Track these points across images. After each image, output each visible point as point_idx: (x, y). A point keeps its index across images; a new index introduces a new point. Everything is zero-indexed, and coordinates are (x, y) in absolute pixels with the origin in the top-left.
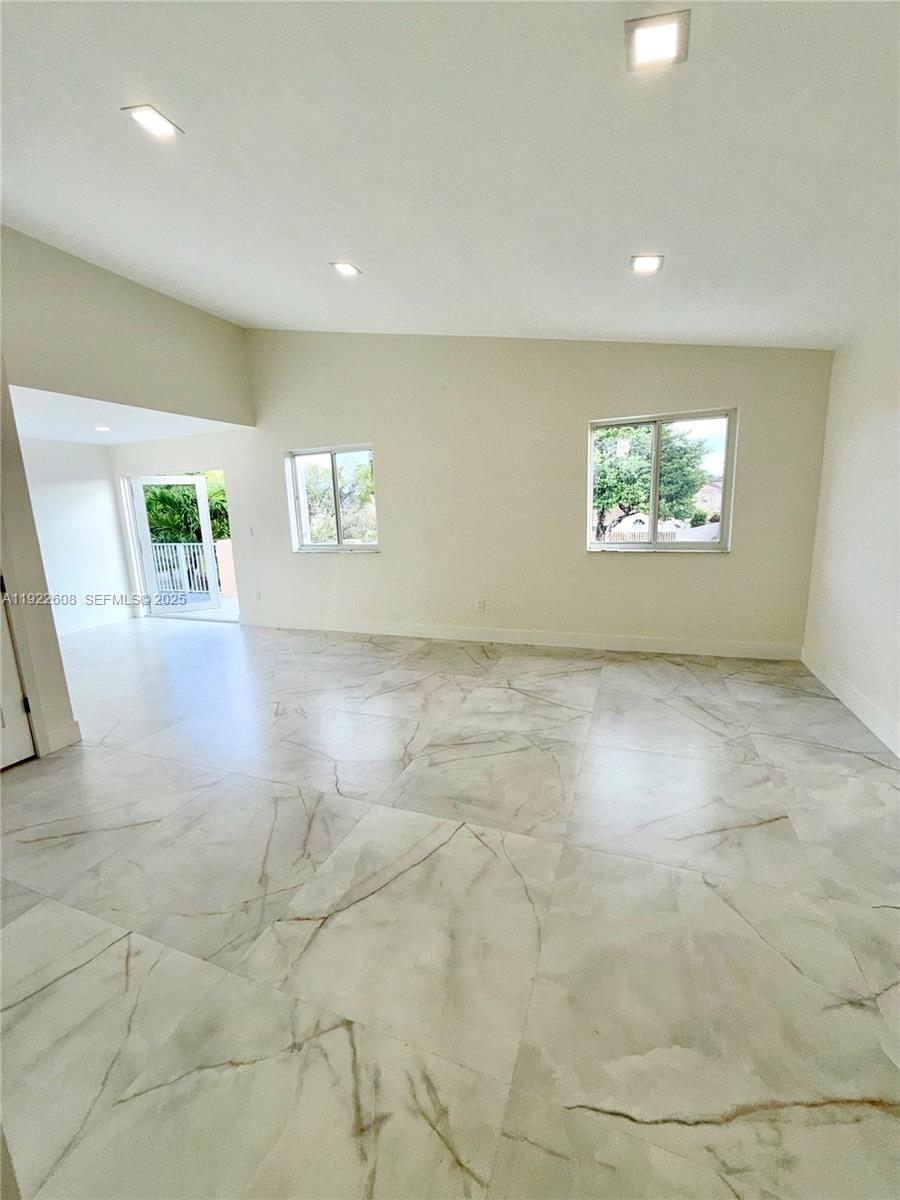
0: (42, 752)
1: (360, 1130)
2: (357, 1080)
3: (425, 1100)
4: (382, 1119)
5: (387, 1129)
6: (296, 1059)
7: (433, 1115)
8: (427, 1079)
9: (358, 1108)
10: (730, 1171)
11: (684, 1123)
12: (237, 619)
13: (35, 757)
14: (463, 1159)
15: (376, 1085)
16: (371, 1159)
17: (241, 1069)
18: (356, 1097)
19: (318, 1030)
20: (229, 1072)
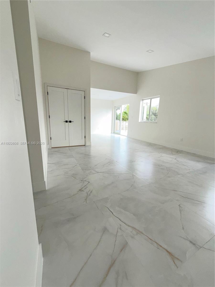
0: (86, 145)
1: (80, 190)
2: (84, 187)
3: (89, 193)
4: (83, 191)
5: (83, 192)
6: (81, 181)
7: (88, 194)
8: (91, 192)
9: (82, 188)
10: (120, 229)
11: (120, 220)
12: (127, 136)
13: (85, 145)
14: (87, 199)
15: (86, 188)
16: (78, 193)
17: (75, 179)
18: (83, 188)
19: (85, 181)
20: (74, 178)
